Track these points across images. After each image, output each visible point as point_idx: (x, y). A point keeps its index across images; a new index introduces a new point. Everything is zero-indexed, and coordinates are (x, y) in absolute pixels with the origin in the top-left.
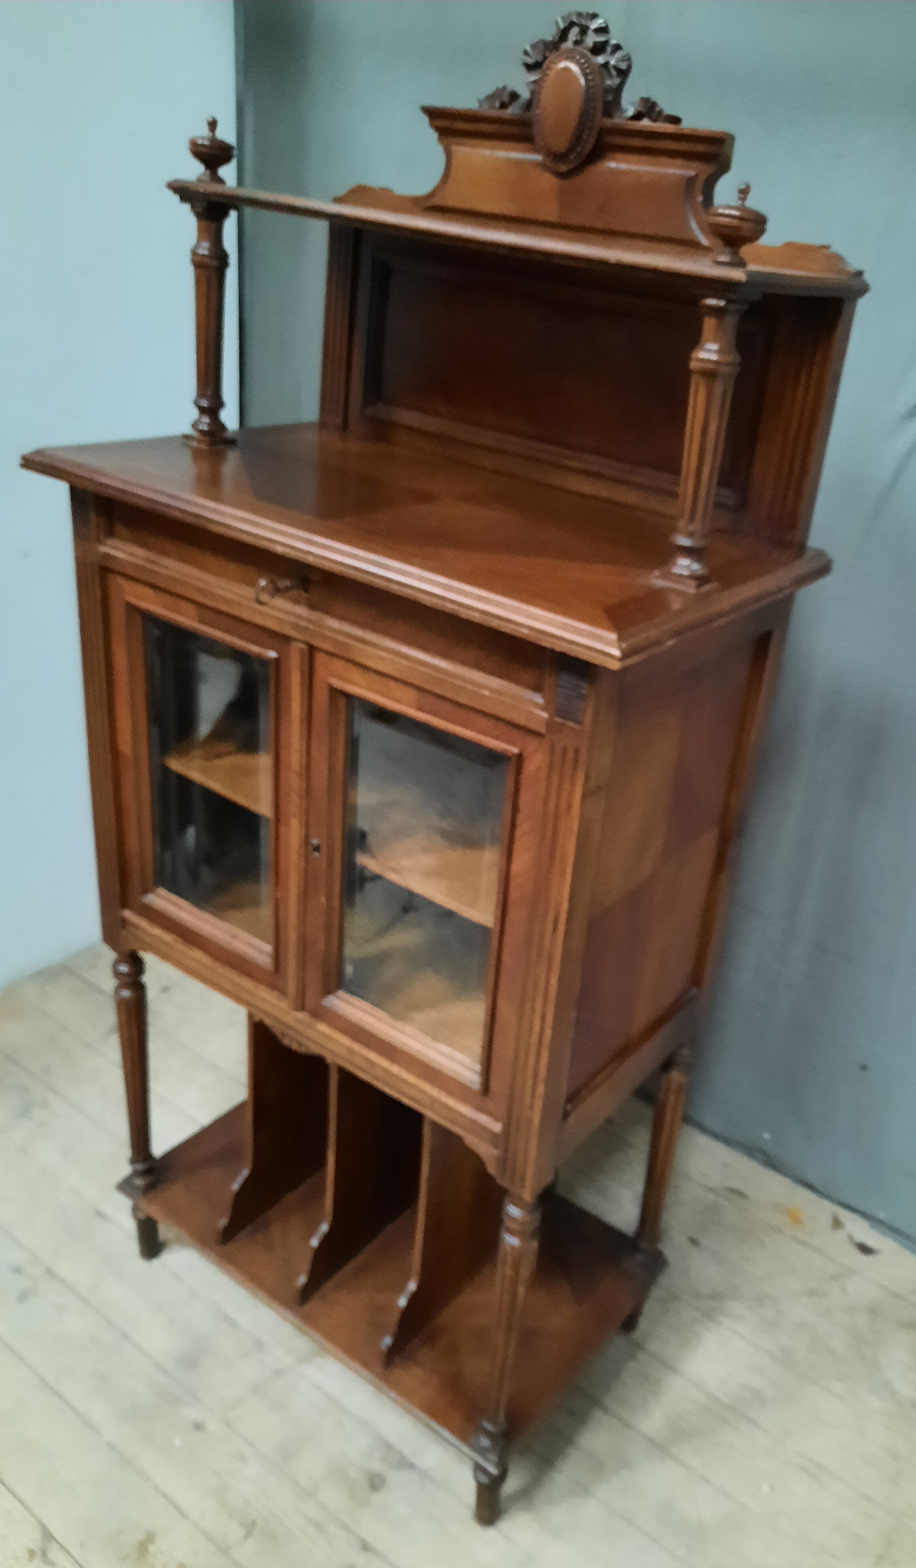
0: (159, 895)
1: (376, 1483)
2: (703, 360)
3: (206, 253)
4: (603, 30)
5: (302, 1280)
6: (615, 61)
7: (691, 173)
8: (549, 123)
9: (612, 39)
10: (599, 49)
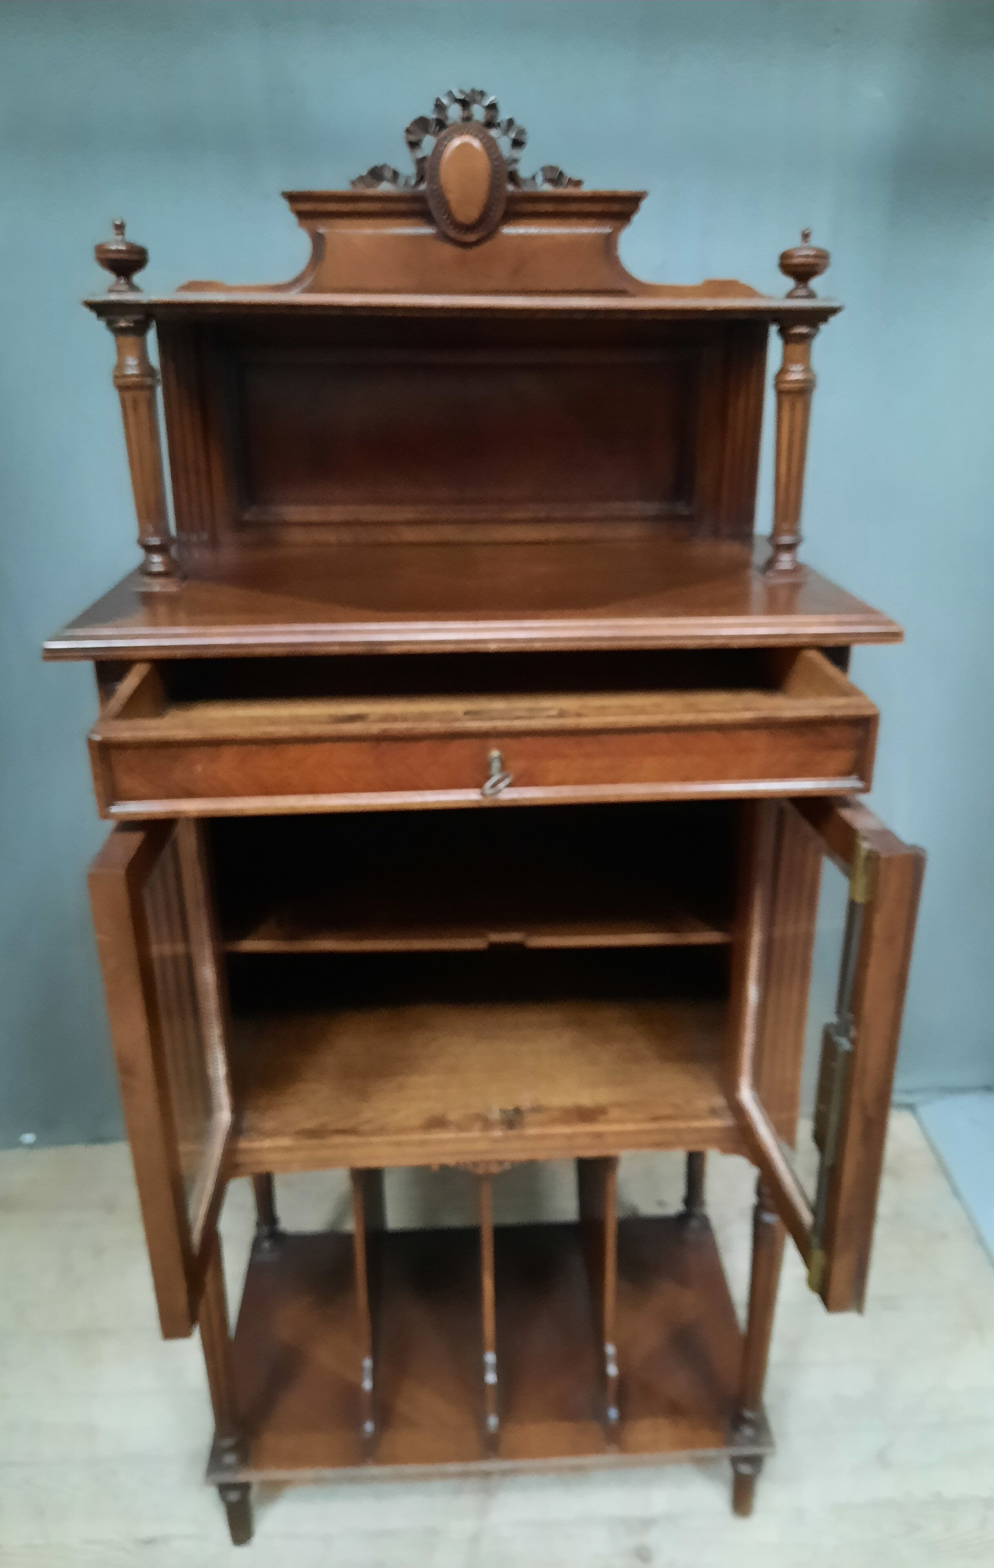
2: (791, 382)
3: (135, 372)
4: (492, 107)
5: (493, 1421)
6: (513, 135)
7: (607, 230)
8: (453, 196)
9: (503, 116)
10: (490, 124)
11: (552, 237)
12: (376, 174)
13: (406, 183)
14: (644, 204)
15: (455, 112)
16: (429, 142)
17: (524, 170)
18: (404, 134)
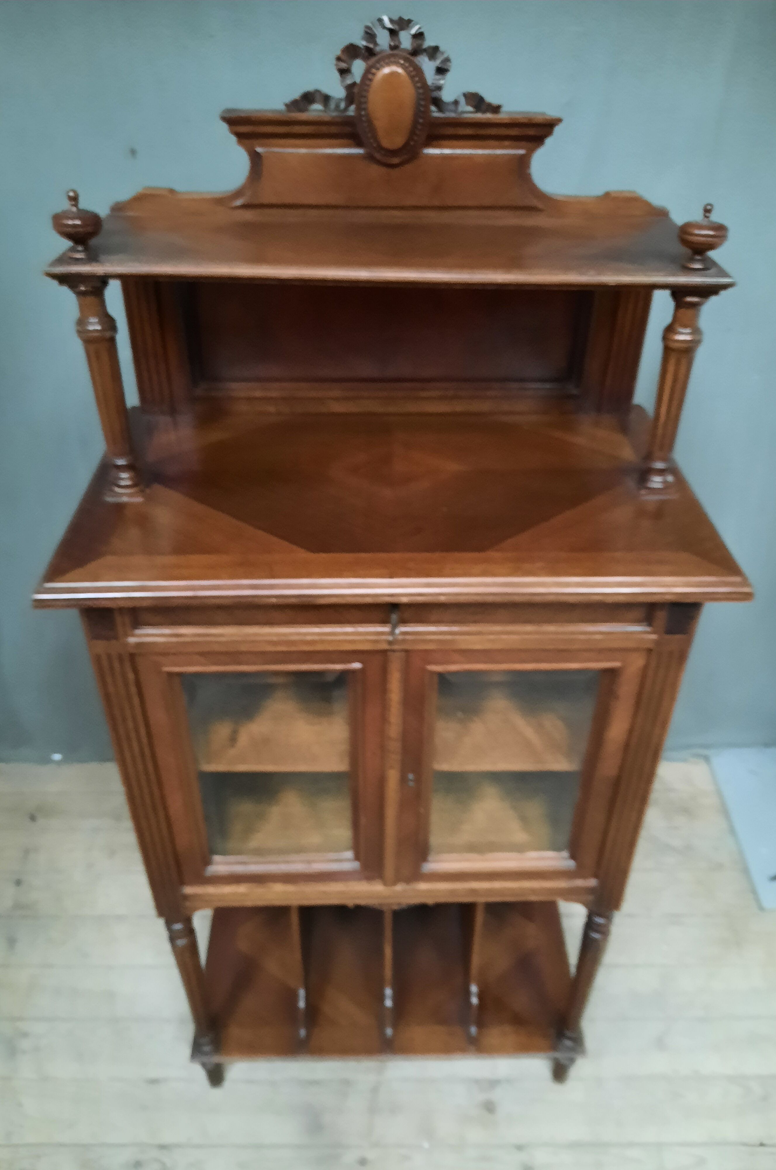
0: (218, 863)
1: (489, 1107)
2: (679, 340)
3: (96, 328)
4: (419, 36)
5: (389, 1031)
6: (437, 63)
7: (522, 152)
8: (381, 123)
9: (429, 42)
10: (416, 52)
11: (470, 157)
12: (308, 98)
13: (337, 106)
14: (557, 130)
15: (383, 40)
16: (358, 67)
17: (447, 96)
18: (334, 62)
